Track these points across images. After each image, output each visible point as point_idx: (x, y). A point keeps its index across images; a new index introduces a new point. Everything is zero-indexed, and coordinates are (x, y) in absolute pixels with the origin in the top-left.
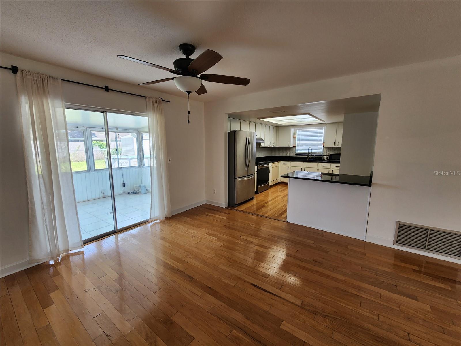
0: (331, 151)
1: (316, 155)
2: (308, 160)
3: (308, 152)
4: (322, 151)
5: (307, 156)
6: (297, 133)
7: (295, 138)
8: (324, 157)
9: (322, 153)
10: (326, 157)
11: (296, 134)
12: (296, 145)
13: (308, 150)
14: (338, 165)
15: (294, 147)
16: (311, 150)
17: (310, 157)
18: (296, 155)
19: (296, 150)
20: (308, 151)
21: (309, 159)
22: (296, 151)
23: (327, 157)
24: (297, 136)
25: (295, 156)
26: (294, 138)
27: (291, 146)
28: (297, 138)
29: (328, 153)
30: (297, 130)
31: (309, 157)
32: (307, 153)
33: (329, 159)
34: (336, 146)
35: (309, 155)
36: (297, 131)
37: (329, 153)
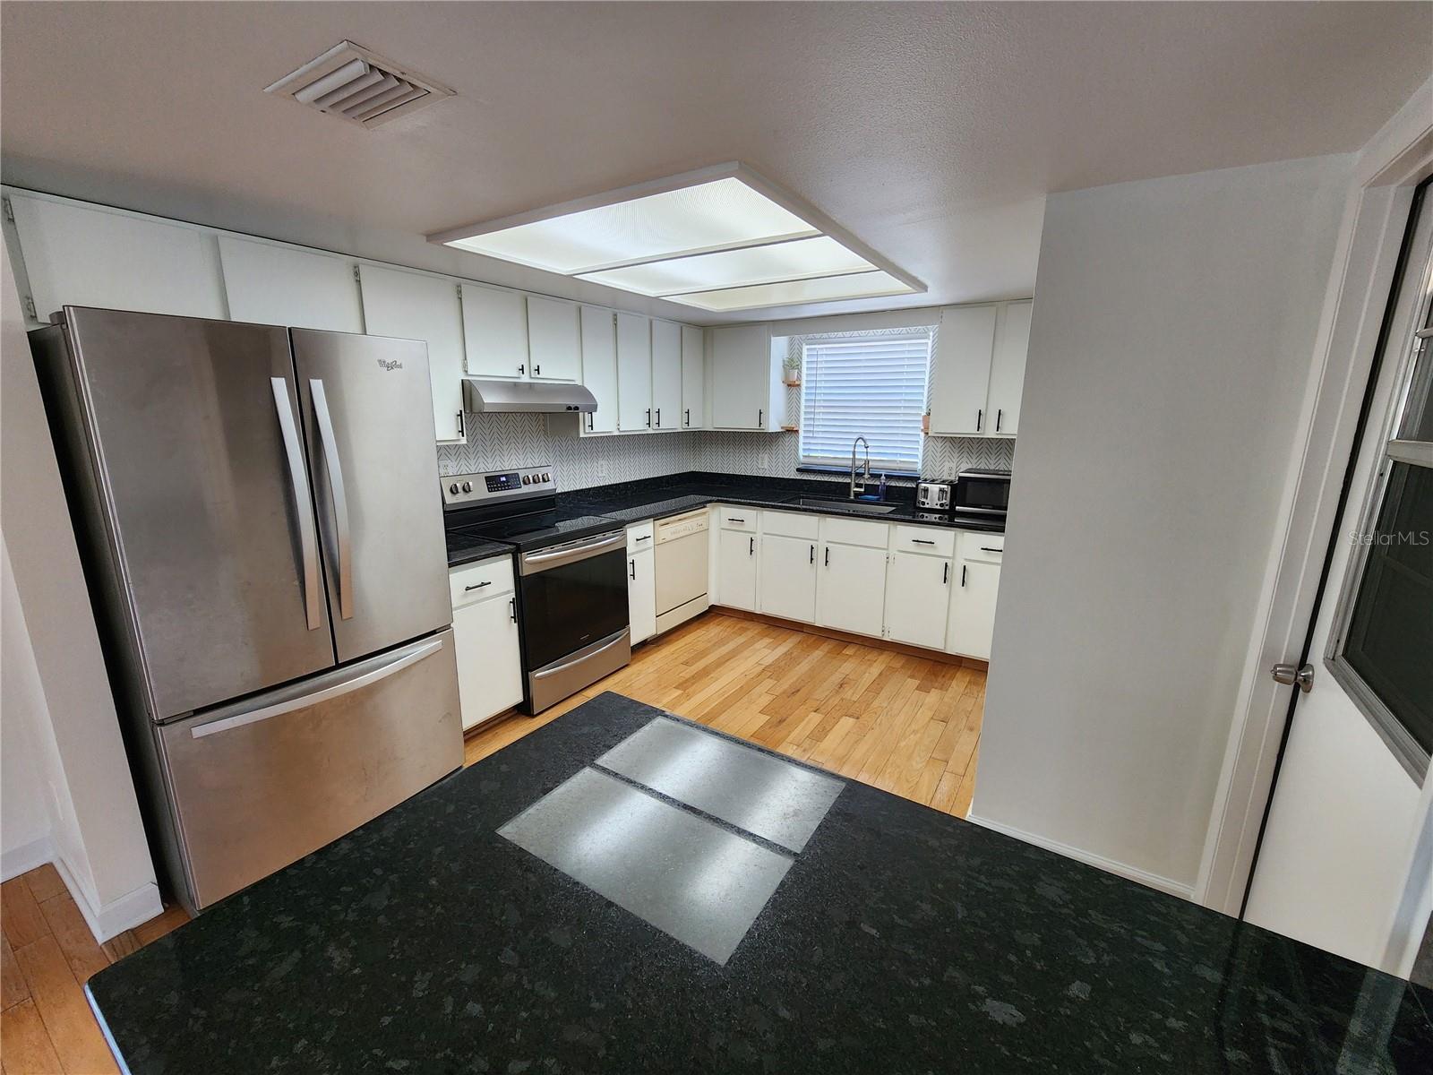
0: (965, 459)
1: (888, 478)
3: (854, 459)
4: (920, 453)
5: (848, 480)
6: (805, 359)
7: (792, 386)
8: (926, 490)
9: (919, 466)
10: (934, 488)
11: (799, 367)
12: (802, 422)
13: (852, 450)
14: (996, 541)
15: (791, 431)
16: (866, 449)
18: (798, 470)
19: (801, 446)
20: (854, 453)
21: (857, 494)
22: (801, 453)
23: (942, 491)
24: (804, 378)
25: (794, 475)
26: (789, 385)
27: (773, 426)
28: (804, 385)
29: (951, 469)
30: (805, 348)
31: (858, 485)
32: (850, 463)
33: (952, 506)
34: (991, 433)
35: (859, 475)
36: (805, 352)
37: (954, 465)
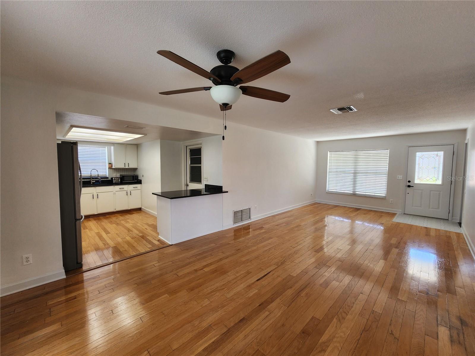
0: (118, 173)
1: (101, 178)
2: (92, 185)
3: (90, 174)
4: (107, 172)
5: (90, 180)
8: (115, 179)
9: (107, 175)
13: (90, 172)
16: (97, 172)
17: (94, 181)
21: (93, 183)
23: (118, 179)
31: (92, 181)
32: (90, 176)
33: (121, 182)
34: (127, 167)
37: (116, 174)
